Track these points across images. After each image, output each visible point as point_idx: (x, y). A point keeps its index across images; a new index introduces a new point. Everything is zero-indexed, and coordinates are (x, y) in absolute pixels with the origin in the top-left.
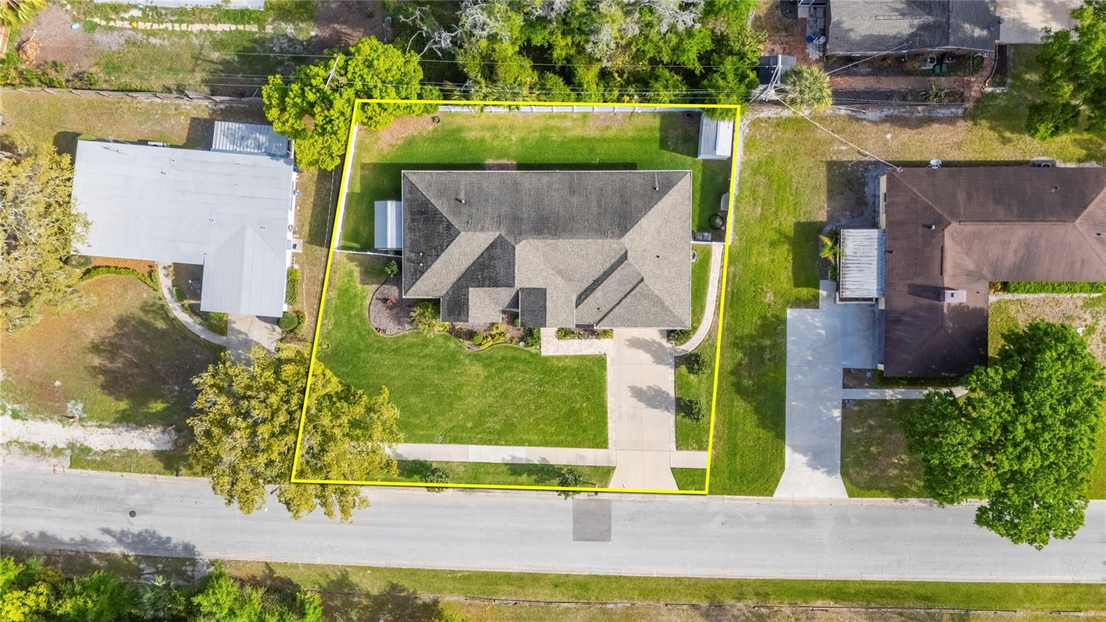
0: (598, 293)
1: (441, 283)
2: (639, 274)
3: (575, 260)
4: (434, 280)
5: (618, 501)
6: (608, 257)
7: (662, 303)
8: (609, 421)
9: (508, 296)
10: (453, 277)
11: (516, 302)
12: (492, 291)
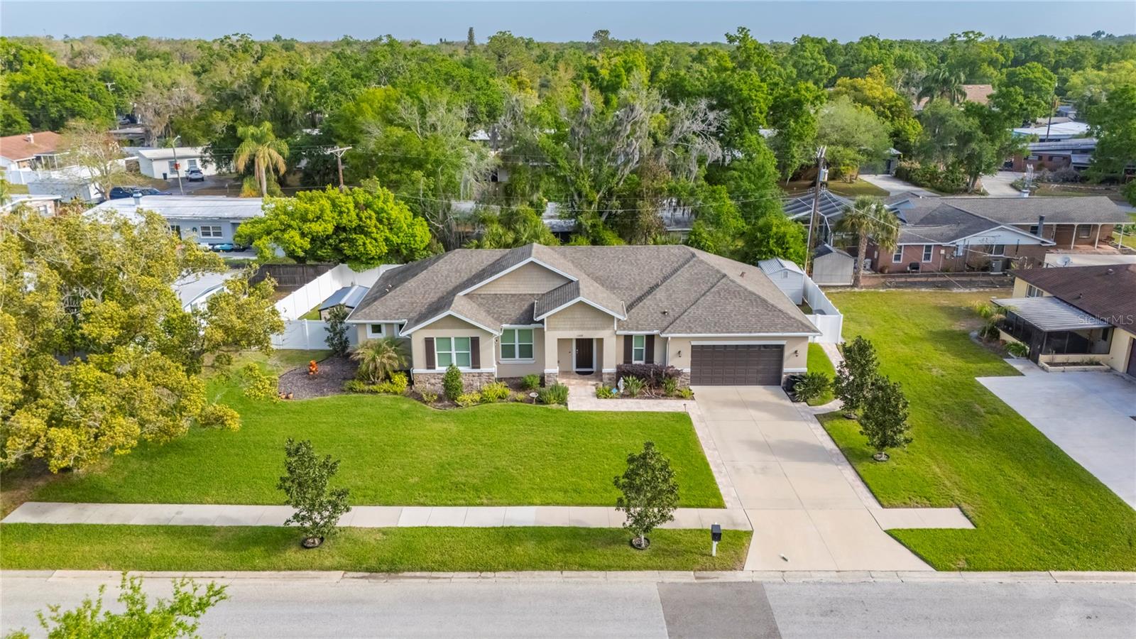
0: (660, 294)
1: (412, 304)
2: (718, 271)
3: (619, 266)
4: (402, 300)
5: (781, 584)
6: (667, 262)
7: (764, 301)
8: (716, 475)
9: (517, 310)
10: (433, 297)
11: (528, 317)
12: (492, 304)
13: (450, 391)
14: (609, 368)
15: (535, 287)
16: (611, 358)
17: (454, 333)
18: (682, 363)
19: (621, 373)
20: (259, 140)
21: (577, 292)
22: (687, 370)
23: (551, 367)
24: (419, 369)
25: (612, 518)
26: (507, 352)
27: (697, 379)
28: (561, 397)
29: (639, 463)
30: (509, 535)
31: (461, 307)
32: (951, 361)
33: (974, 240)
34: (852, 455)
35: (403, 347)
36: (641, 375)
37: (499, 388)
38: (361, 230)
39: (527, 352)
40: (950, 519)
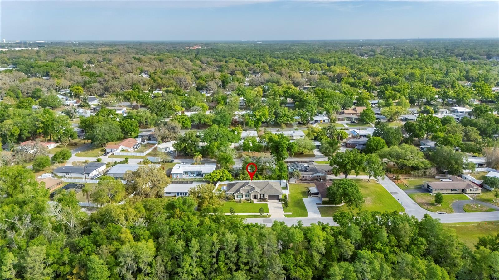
0: (265, 189)
1: (234, 190)
2: (272, 185)
3: (260, 184)
6: (266, 184)
8: (269, 210)
9: (247, 191)
10: (237, 189)
11: (249, 192)
12: (244, 190)
13: (240, 201)
14: (258, 198)
15: (249, 188)
16: (259, 197)
17: (240, 194)
18: (267, 198)
19: (260, 199)
20: (198, 155)
21: (254, 189)
22: (268, 198)
23: (252, 198)
24: (236, 198)
25: (259, 214)
26: (246, 196)
27: (269, 199)
28: (253, 202)
29: (261, 208)
30: (249, 215)
31: (241, 191)
32: (301, 196)
33: (315, 175)
34: (284, 208)
35: (234, 196)
36: (262, 199)
37: (246, 201)
38: (223, 177)
39: (248, 196)
40: (291, 214)
